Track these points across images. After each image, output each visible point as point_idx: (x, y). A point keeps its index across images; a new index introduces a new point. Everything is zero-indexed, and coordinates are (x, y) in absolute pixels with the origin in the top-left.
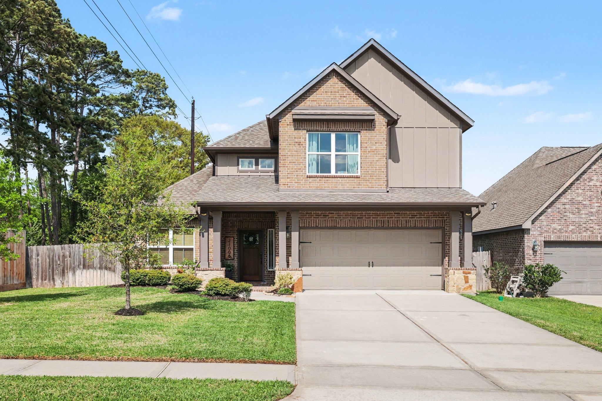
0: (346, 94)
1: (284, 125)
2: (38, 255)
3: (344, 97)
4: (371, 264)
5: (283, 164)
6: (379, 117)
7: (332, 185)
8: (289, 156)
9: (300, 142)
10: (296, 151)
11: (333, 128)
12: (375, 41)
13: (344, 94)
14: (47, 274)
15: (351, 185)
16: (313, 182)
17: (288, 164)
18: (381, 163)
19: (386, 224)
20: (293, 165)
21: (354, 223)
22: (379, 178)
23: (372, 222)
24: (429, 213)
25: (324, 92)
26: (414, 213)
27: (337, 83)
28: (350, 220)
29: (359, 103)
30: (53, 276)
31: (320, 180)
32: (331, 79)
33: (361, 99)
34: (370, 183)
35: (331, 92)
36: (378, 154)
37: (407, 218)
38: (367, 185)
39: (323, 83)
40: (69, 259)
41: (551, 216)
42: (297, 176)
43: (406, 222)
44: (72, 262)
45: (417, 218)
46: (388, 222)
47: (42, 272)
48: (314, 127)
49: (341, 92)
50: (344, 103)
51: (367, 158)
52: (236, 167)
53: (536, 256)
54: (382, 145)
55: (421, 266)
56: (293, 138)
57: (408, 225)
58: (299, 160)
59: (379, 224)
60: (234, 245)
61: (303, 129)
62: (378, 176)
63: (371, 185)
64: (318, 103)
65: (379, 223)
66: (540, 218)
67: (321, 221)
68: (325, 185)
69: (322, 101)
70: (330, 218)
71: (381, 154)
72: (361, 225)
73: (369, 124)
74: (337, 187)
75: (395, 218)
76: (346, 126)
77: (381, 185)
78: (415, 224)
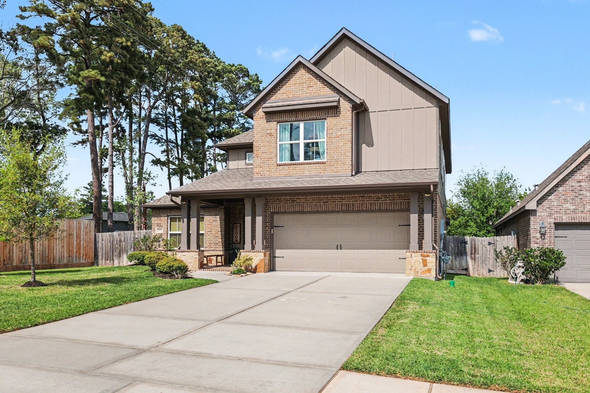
0: (313, 84)
1: (258, 118)
2: (103, 241)
3: (311, 87)
4: (339, 247)
5: (257, 155)
6: (344, 103)
7: (299, 171)
8: (262, 146)
9: (271, 134)
10: (268, 142)
11: (300, 117)
12: (346, 29)
13: (311, 85)
14: (109, 255)
15: (317, 171)
16: (283, 170)
17: (261, 155)
18: (346, 148)
19: (351, 208)
20: (265, 154)
21: (320, 208)
22: (344, 163)
23: (337, 205)
24: (394, 195)
25: (292, 84)
26: (379, 196)
27: (304, 75)
28: (316, 205)
29: (325, 92)
30: (113, 257)
31: (289, 168)
32: (298, 71)
33: (327, 87)
34: (336, 168)
35: (299, 83)
36: (343, 139)
37: (372, 201)
38: (333, 170)
39: (292, 76)
40: (124, 243)
41: (563, 195)
42: (268, 165)
43: (371, 205)
44: (126, 246)
45: (381, 200)
46: (353, 205)
47: (105, 254)
48: (283, 118)
49: (308, 83)
50: (311, 93)
51: (333, 144)
52: (244, 161)
53: (544, 239)
54: (347, 130)
55: (390, 249)
56: (264, 130)
57: (373, 207)
58: (271, 150)
59: (344, 208)
60: (240, 230)
61: (273, 121)
62: (343, 161)
63: (337, 170)
64: (287, 95)
65: (344, 206)
66: (550, 198)
67: (289, 206)
68: (293, 172)
69: (291, 93)
70: (298, 203)
71: (346, 139)
72: (327, 208)
73: (334, 110)
74: (304, 174)
75: (360, 201)
76: (313, 115)
77: (346, 169)
78: (380, 207)
